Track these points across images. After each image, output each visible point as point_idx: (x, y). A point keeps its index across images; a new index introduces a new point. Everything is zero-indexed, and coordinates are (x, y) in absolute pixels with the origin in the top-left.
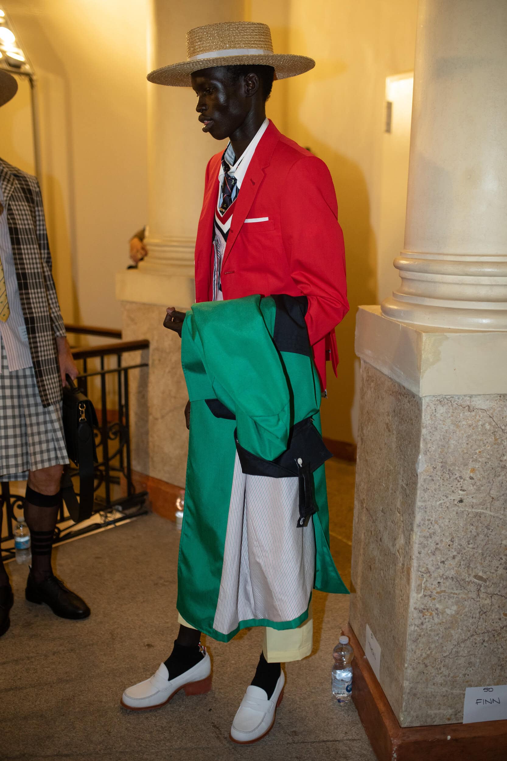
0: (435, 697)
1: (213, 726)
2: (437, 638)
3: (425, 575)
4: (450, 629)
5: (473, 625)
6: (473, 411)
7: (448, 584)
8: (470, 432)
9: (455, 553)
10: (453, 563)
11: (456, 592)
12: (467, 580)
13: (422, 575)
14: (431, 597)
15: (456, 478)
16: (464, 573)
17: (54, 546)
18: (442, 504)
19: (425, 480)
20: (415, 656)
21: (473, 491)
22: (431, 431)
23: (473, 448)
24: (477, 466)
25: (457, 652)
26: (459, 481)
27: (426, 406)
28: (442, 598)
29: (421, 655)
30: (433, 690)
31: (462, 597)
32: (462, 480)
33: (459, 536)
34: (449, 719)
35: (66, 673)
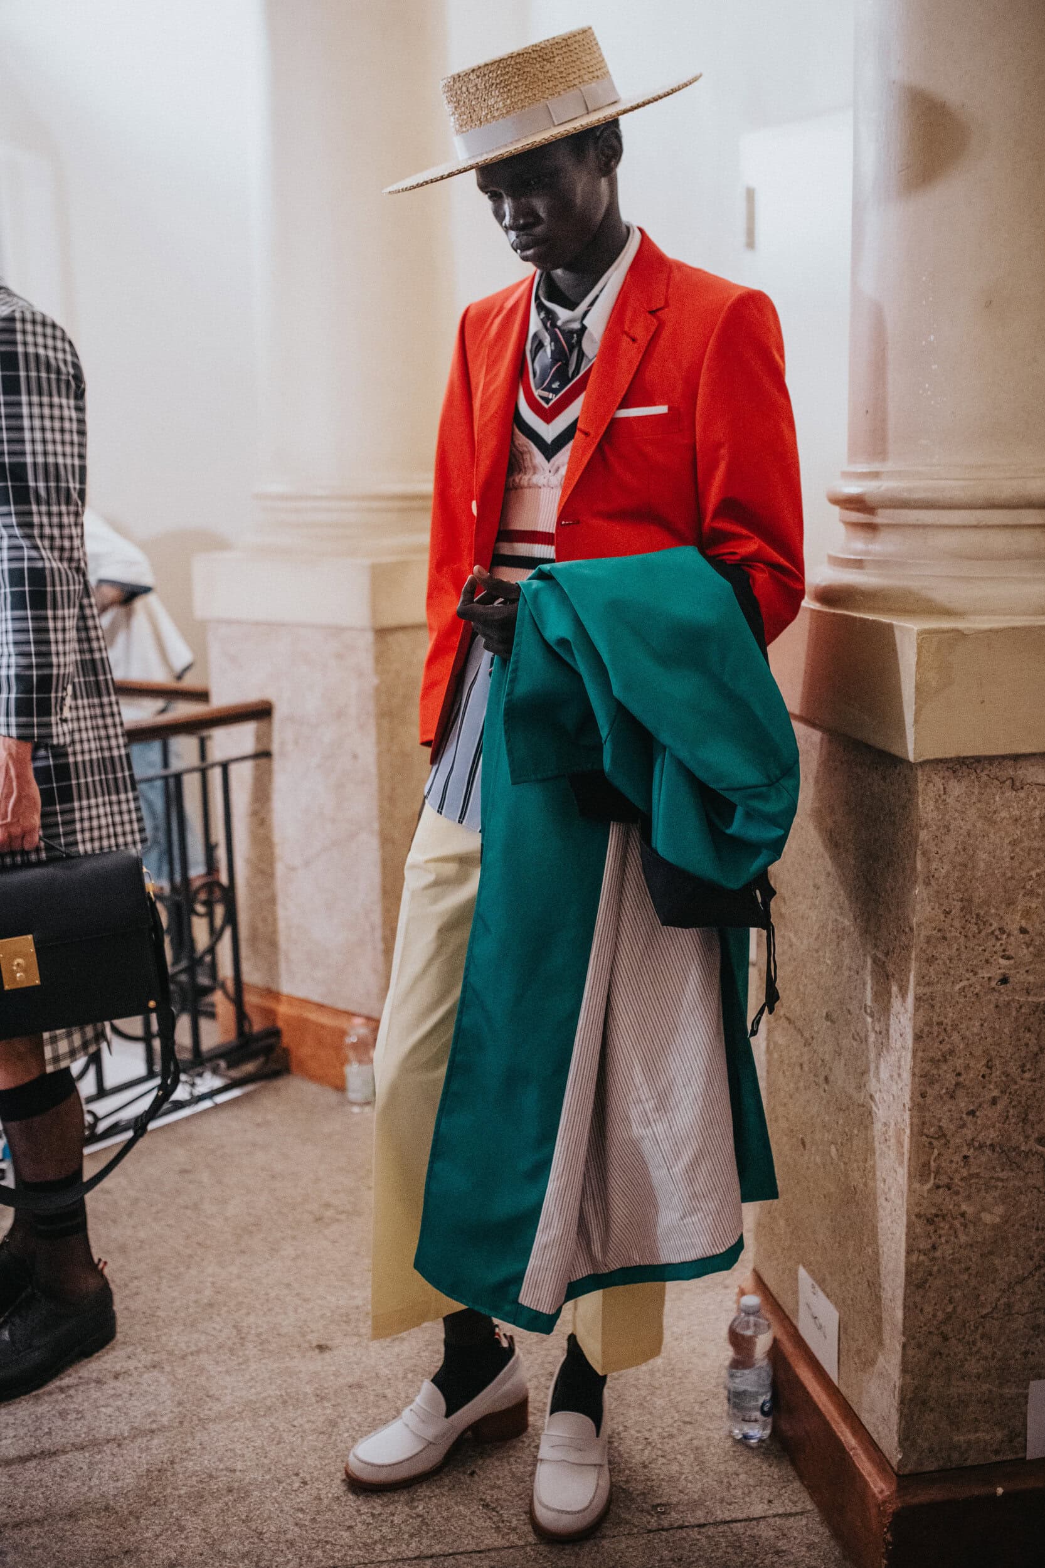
0: (967, 1406)
1: (483, 1505)
2: (966, 1277)
3: (935, 1143)
4: (992, 1257)
5: (1038, 1246)
6: (1022, 788)
7: (983, 1158)
8: (1018, 832)
9: (996, 1093)
10: (993, 1113)
11: (1001, 1175)
12: (1023, 1148)
13: (930, 1143)
14: (949, 1189)
15: (993, 933)
16: (1015, 1135)
17: (87, 1151)
18: (966, 990)
19: (928, 940)
20: (922, 1319)
21: (1029, 958)
22: (938, 834)
23: (1025, 868)
24: (1034, 906)
25: (1009, 1306)
26: (997, 939)
27: (925, 782)
28: (973, 1190)
29: (934, 1316)
30: (960, 1390)
31: (1014, 1186)
32: (1005, 936)
33: (1003, 1054)
34: (997, 1452)
35: (149, 1415)
